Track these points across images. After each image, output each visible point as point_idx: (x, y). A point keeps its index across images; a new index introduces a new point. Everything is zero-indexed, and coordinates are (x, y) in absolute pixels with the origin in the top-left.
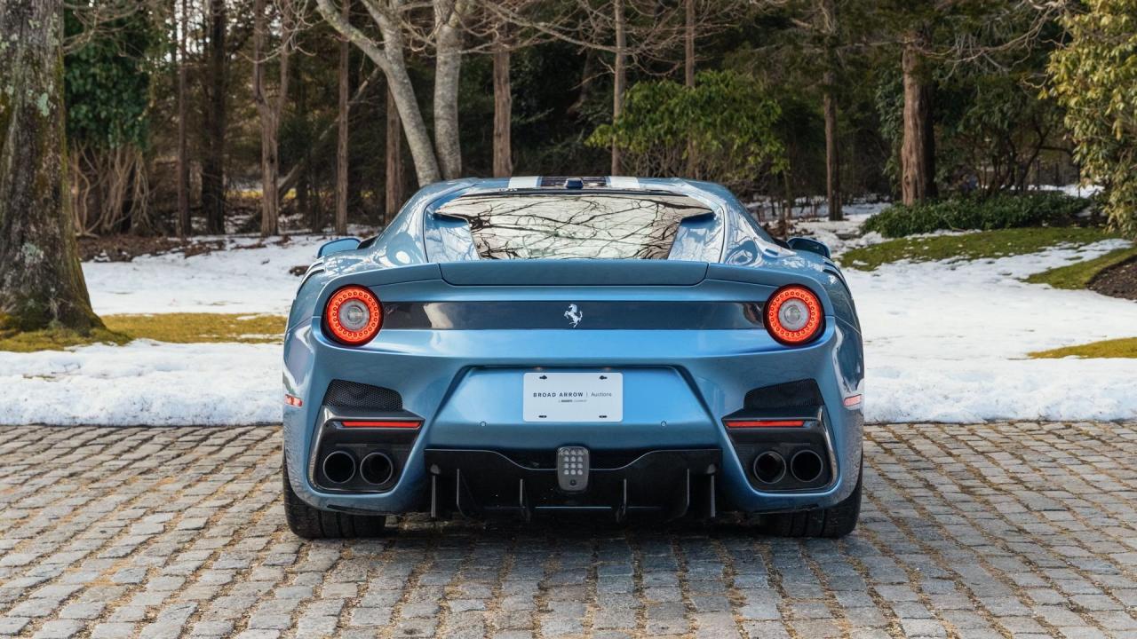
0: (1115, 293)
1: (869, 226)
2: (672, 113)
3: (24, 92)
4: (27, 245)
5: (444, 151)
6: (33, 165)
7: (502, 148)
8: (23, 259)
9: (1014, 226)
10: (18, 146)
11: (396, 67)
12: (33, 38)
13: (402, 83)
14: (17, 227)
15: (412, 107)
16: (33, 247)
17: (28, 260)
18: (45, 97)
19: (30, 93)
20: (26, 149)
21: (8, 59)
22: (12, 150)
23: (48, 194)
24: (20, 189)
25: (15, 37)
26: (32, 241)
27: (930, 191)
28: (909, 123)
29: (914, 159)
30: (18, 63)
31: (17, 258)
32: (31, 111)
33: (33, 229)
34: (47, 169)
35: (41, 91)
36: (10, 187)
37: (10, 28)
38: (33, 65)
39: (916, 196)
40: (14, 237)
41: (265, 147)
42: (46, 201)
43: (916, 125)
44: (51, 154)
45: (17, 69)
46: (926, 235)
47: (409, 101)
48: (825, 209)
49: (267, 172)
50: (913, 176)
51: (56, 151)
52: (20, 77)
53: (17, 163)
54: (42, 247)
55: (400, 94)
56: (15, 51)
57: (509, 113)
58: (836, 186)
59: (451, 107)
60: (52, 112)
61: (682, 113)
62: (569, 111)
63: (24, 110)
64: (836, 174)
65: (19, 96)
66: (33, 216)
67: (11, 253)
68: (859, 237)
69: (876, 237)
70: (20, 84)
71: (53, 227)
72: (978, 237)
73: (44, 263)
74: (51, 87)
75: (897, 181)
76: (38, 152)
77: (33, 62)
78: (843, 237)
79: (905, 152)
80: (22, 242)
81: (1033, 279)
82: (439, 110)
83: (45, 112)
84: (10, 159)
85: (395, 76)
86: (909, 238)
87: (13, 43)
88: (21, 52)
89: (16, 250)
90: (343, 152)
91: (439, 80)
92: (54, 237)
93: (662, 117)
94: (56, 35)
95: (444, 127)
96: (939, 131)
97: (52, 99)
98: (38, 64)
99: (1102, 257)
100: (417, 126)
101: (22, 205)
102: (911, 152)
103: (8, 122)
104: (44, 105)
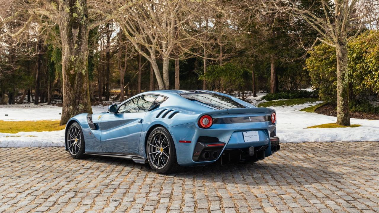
0: (321, 113)
1: (263, 98)
2: (218, 72)
3: (79, 69)
4: (80, 105)
5: (165, 81)
6: (81, 86)
7: (177, 81)
8: (79, 108)
9: (296, 98)
11: (154, 62)
12: (81, 57)
13: (155, 65)
14: (77, 101)
15: (158, 71)
16: (81, 105)
17: (80, 108)
18: (84, 70)
19: (80, 69)
20: (79, 83)
21: (76, 62)
22: (76, 83)
23: (84, 93)
24: (78, 92)
25: (77, 57)
26: (81, 104)
27: (277, 90)
28: (272, 75)
29: (273, 83)
30: (78, 62)
31: (77, 108)
32: (81, 74)
33: (81, 101)
34: (84, 87)
35: (83, 69)
36: (76, 91)
37: (76, 54)
38: (81, 63)
39: (274, 91)
40: (77, 103)
41: (121, 80)
42: (84, 94)
43: (274, 75)
44: (85, 84)
45: (77, 64)
46: (276, 100)
48: (252, 94)
49: (122, 86)
50: (273, 87)
51: (86, 83)
52: (78, 66)
53: (78, 86)
54: (83, 105)
55: (155, 68)
56: (77, 60)
57: (179, 72)
58: (255, 89)
59: (167, 71)
60: (86, 74)
61: (220, 72)
62: (192, 72)
63: (79, 73)
64: (255, 86)
65: (78, 70)
66: (81, 98)
67: (76, 106)
68: (261, 101)
69: (265, 101)
70: (78, 68)
71: (86, 100)
72: (288, 101)
73: (84, 109)
74: (85, 68)
75: (269, 88)
76: (82, 83)
77: (81, 62)
78: (258, 101)
79: (271, 81)
80: (79, 104)
81: (302, 110)
82: (164, 72)
83: (84, 74)
84: (76, 85)
85: (154, 64)
86: (273, 101)
87: (77, 58)
88: (78, 60)
89: (77, 106)
90: (140, 81)
91: (164, 65)
92: (86, 103)
93: (216, 73)
94: (86, 56)
95: (165, 76)
96: (279, 77)
97: (86, 71)
98: (82, 63)
99: (317, 105)
100: (159, 76)
101: (79, 96)
102: (273, 81)
103: (75, 76)
104: (84, 72)
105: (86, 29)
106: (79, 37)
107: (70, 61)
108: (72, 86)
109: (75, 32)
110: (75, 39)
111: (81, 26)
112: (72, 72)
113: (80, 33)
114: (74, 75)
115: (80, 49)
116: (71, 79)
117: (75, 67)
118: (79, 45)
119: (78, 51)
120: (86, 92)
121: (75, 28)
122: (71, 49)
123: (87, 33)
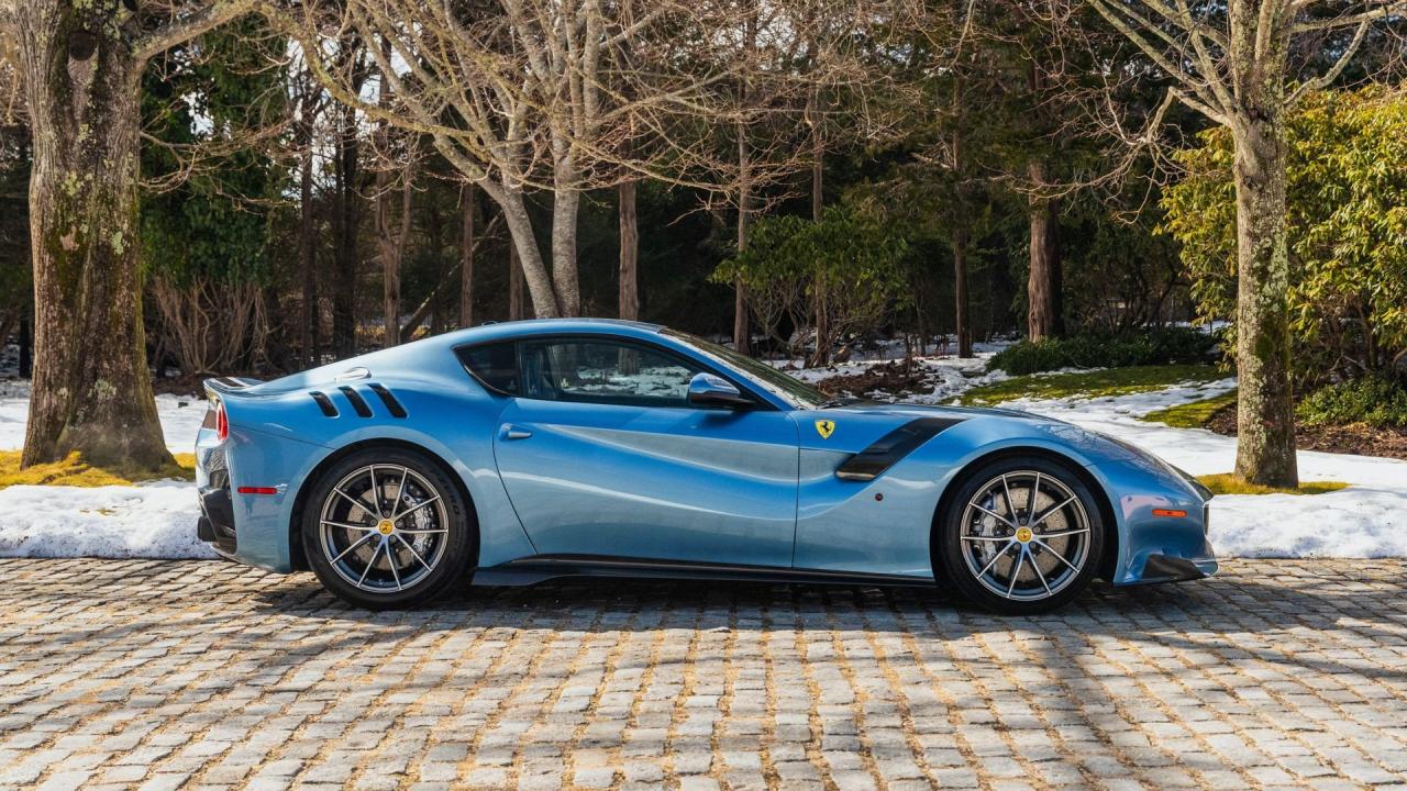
0: (1229, 433)
1: (993, 364)
2: (795, 248)
3: (98, 231)
4: (100, 381)
5: (563, 287)
6: (107, 303)
7: (628, 283)
8: (95, 395)
9: (1141, 364)
10: (92, 283)
11: (513, 203)
12: (108, 177)
13: (519, 219)
14: (90, 364)
15: (530, 243)
16: (106, 384)
17: (101, 396)
18: (119, 235)
19: (104, 231)
20: (99, 287)
21: (83, 198)
22: (86, 287)
23: (121, 331)
24: (93, 326)
25: (89, 176)
26: (105, 377)
27: (1055, 328)
28: (1035, 259)
29: (1040, 296)
30: (93, 201)
31: (90, 395)
32: (105, 250)
33: (106, 365)
34: (121, 306)
35: (115, 230)
36: (83, 324)
37: (85, 167)
38: (108, 204)
39: (1042, 333)
40: (87, 374)
41: (387, 284)
42: (119, 337)
43: (1042, 260)
44: (125, 292)
45: (92, 208)
46: (1051, 373)
47: (527, 237)
48: (954, 345)
49: (389, 309)
50: (1039, 313)
51: (130, 288)
52: (94, 216)
53: (91, 299)
54: (114, 384)
55: (518, 230)
56: (89, 190)
57: (635, 249)
58: (965, 322)
59: (569, 243)
60: (126, 250)
61: (806, 247)
63: (98, 248)
64: (965, 311)
65: (94, 235)
66: (106, 353)
67: (84, 389)
68: (984, 375)
69: (1001, 376)
70: (95, 224)
71: (126, 363)
72: (1103, 375)
73: (116, 398)
74: (126, 226)
75: (1025, 317)
76: (112, 290)
77: (106, 199)
78: (967, 375)
79: (1031, 285)
80: (95, 378)
81: (1149, 418)
82: (557, 247)
83: (119, 250)
84: (84, 296)
85: (513, 212)
86: (1033, 376)
87: (88, 182)
88: (95, 192)
89: (89, 387)
90: (467, 288)
91: (557, 216)
92: (127, 374)
93: (785, 252)
94: (131, 174)
95: (563, 262)
96: (1066, 265)
97: (127, 237)
98: (112, 203)
99: (1223, 395)
100: (534, 262)
101: (95, 343)
102: (1038, 290)
103: (82, 260)
104: (118, 243)
105: (128, 59)
106: (99, 92)
107: (62, 196)
108: (69, 302)
109: (83, 72)
110: (82, 101)
111: (106, 45)
112: (68, 242)
113: (99, 76)
114: (78, 257)
115: (102, 144)
116: (67, 270)
117: (80, 220)
118: (100, 129)
119: (94, 155)
120: (130, 328)
121: (82, 55)
122: (65, 145)
123: (134, 78)
